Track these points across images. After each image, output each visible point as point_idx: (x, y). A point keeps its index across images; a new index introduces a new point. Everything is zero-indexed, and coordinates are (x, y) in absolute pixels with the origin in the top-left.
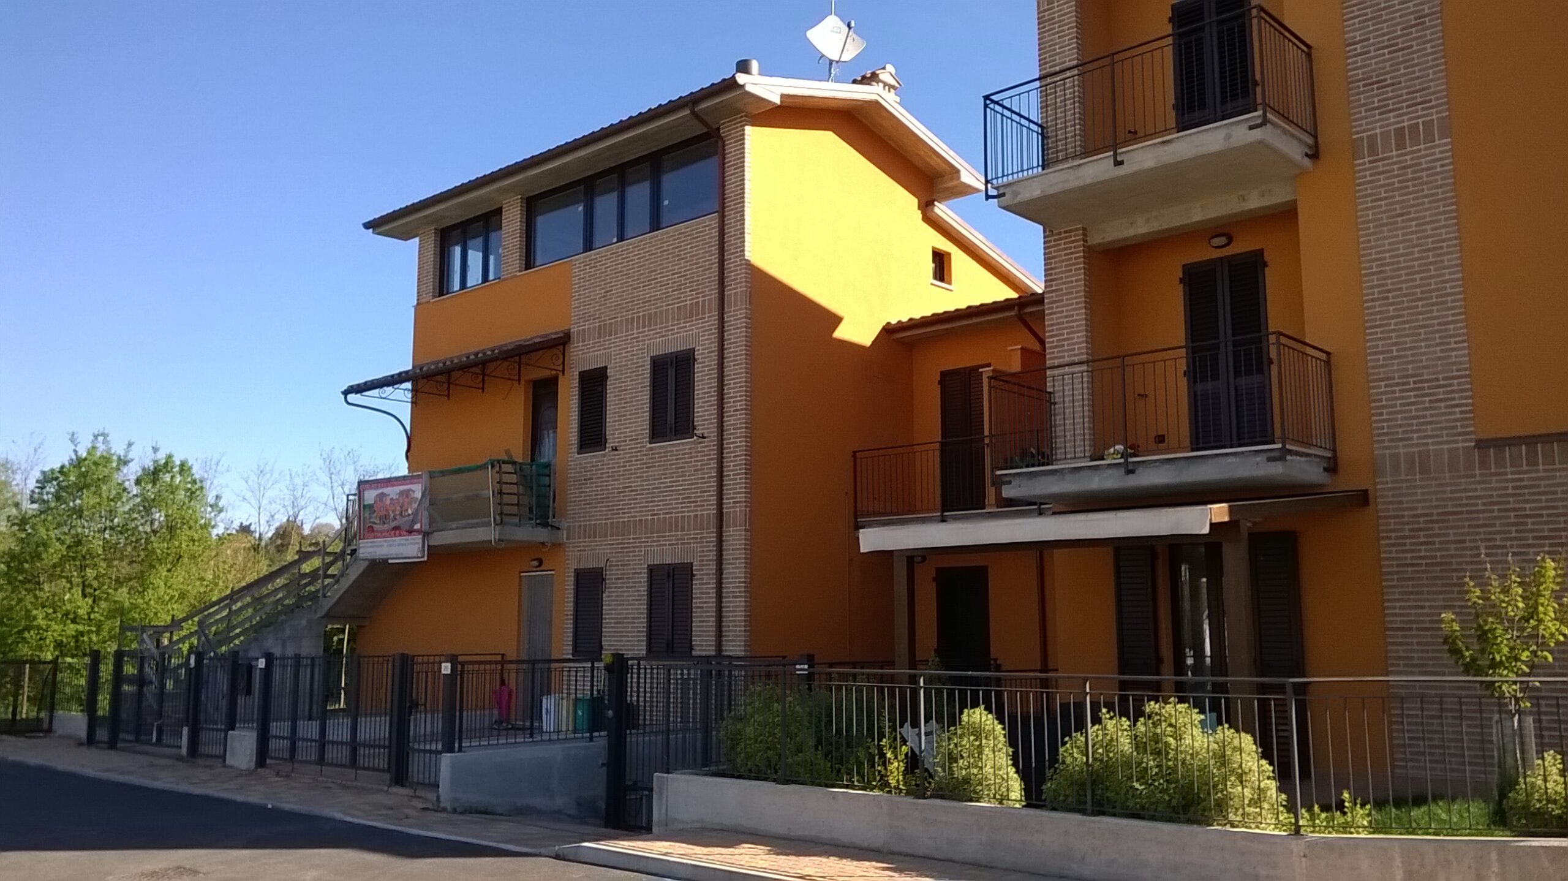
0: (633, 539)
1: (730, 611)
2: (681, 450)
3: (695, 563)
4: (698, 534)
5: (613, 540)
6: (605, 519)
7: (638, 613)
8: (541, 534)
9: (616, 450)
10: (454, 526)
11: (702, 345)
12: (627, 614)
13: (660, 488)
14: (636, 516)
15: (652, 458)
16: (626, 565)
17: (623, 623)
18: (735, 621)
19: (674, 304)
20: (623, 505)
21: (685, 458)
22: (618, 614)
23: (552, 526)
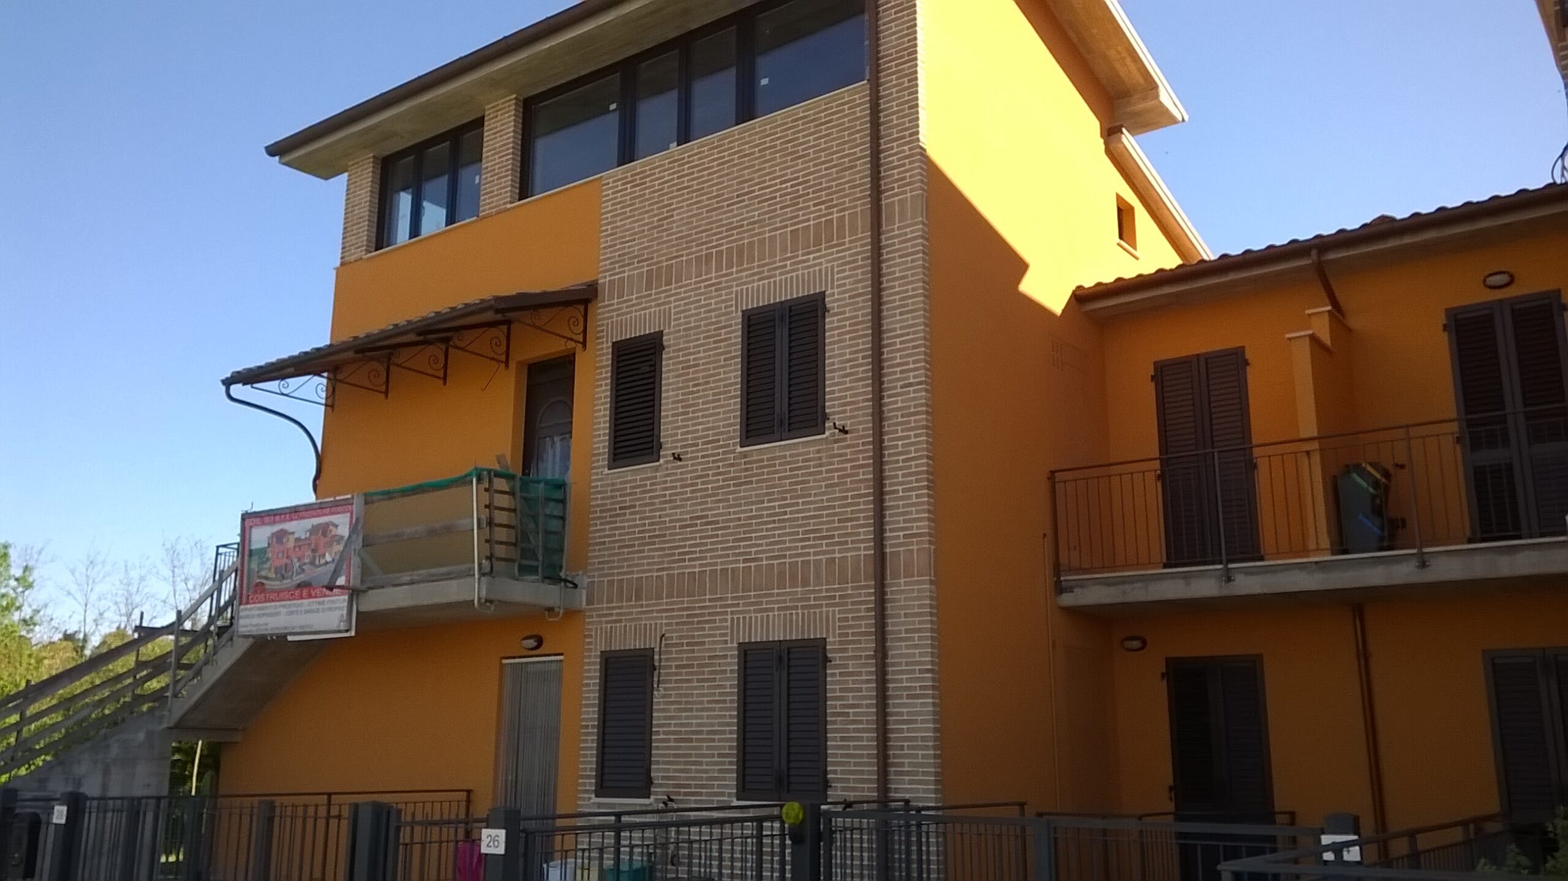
0: (710, 600)
1: (904, 722)
2: (799, 455)
3: (830, 639)
4: (835, 590)
5: (672, 603)
6: (658, 570)
7: (720, 725)
8: (549, 595)
9: (680, 460)
10: (407, 579)
11: (839, 286)
12: (699, 725)
13: (761, 516)
14: (716, 564)
15: (746, 470)
16: (696, 644)
17: (690, 740)
18: (915, 739)
19: (786, 226)
20: (691, 546)
21: (809, 467)
22: (682, 725)
23: (566, 581)
